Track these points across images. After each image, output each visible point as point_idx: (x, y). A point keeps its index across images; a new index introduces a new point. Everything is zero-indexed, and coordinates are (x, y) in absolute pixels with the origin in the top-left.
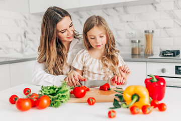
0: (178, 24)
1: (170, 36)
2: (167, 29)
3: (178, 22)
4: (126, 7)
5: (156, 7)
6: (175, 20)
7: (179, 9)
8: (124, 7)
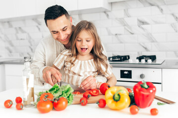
0: (128, 31)
1: (121, 43)
2: (119, 36)
3: (128, 29)
4: (81, 14)
5: (108, 15)
6: (126, 27)
7: (129, 17)
8: (79, 15)
